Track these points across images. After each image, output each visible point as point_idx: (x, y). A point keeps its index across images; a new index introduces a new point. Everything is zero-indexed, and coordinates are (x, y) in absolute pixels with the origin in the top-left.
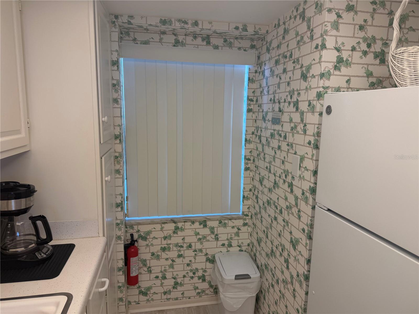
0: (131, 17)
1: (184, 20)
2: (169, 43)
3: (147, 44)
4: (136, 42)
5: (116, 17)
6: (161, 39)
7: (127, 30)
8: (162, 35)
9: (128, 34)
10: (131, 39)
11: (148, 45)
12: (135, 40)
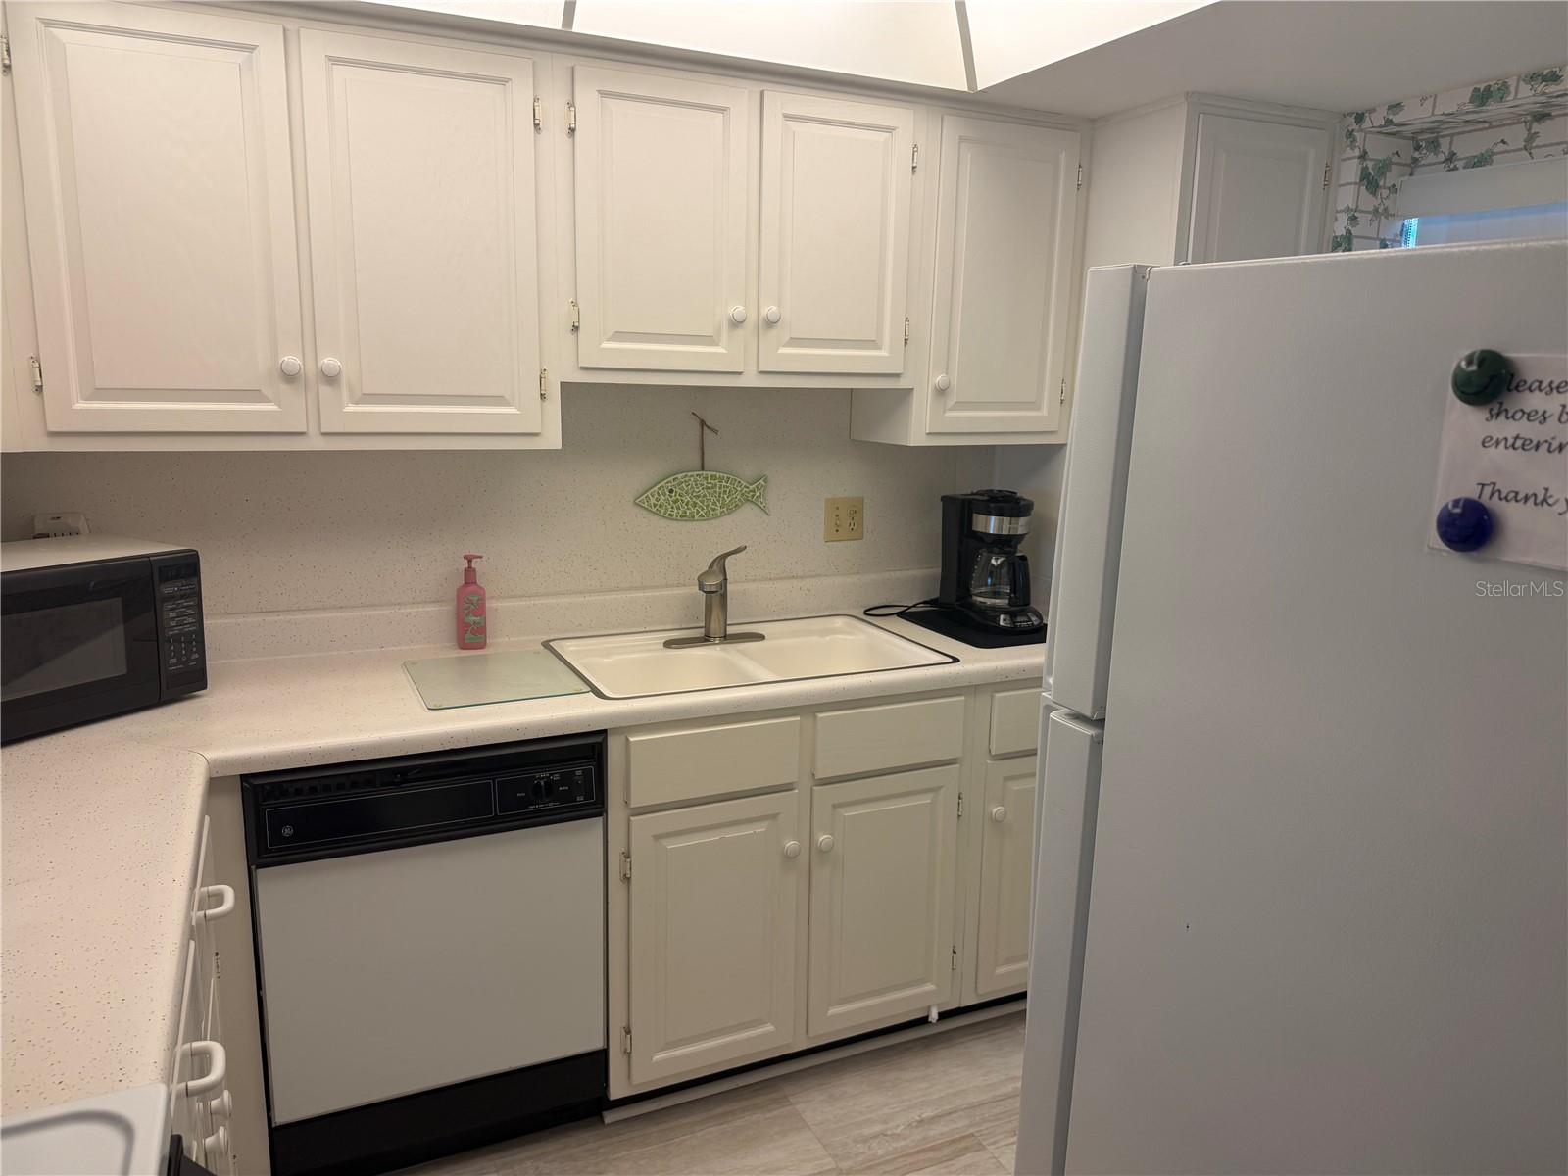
0: (1396, 107)
1: (1549, 73)
2: (1552, 145)
3: (1484, 165)
4: (1452, 166)
5: (1360, 118)
6: (1531, 137)
7: (1432, 133)
8: (1535, 125)
9: (1434, 145)
10: (1441, 157)
11: (1488, 167)
12: (1451, 158)
